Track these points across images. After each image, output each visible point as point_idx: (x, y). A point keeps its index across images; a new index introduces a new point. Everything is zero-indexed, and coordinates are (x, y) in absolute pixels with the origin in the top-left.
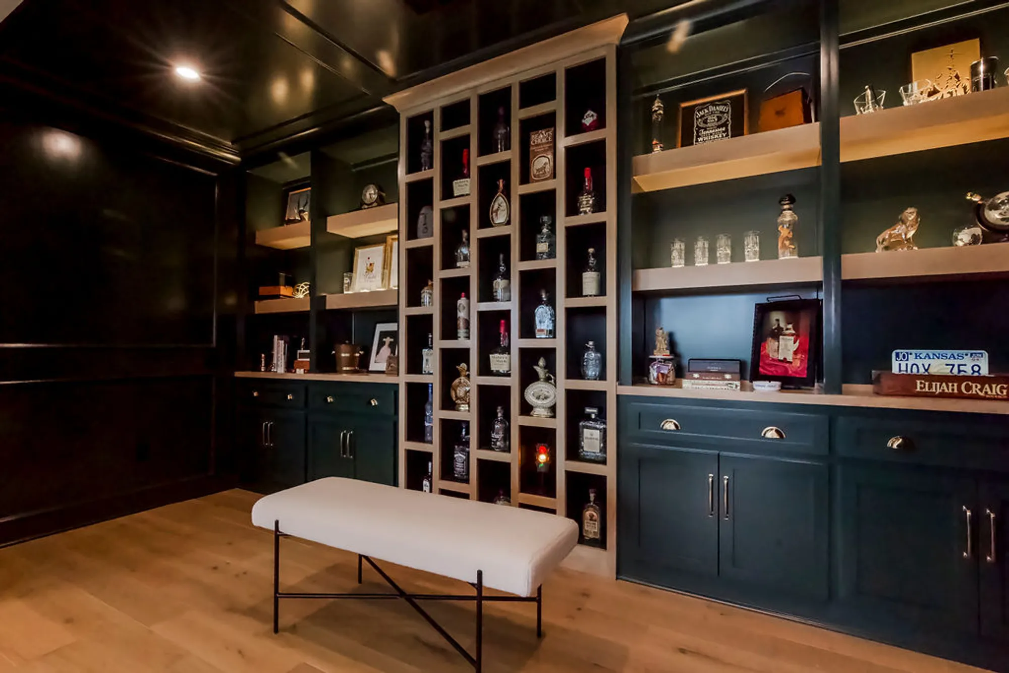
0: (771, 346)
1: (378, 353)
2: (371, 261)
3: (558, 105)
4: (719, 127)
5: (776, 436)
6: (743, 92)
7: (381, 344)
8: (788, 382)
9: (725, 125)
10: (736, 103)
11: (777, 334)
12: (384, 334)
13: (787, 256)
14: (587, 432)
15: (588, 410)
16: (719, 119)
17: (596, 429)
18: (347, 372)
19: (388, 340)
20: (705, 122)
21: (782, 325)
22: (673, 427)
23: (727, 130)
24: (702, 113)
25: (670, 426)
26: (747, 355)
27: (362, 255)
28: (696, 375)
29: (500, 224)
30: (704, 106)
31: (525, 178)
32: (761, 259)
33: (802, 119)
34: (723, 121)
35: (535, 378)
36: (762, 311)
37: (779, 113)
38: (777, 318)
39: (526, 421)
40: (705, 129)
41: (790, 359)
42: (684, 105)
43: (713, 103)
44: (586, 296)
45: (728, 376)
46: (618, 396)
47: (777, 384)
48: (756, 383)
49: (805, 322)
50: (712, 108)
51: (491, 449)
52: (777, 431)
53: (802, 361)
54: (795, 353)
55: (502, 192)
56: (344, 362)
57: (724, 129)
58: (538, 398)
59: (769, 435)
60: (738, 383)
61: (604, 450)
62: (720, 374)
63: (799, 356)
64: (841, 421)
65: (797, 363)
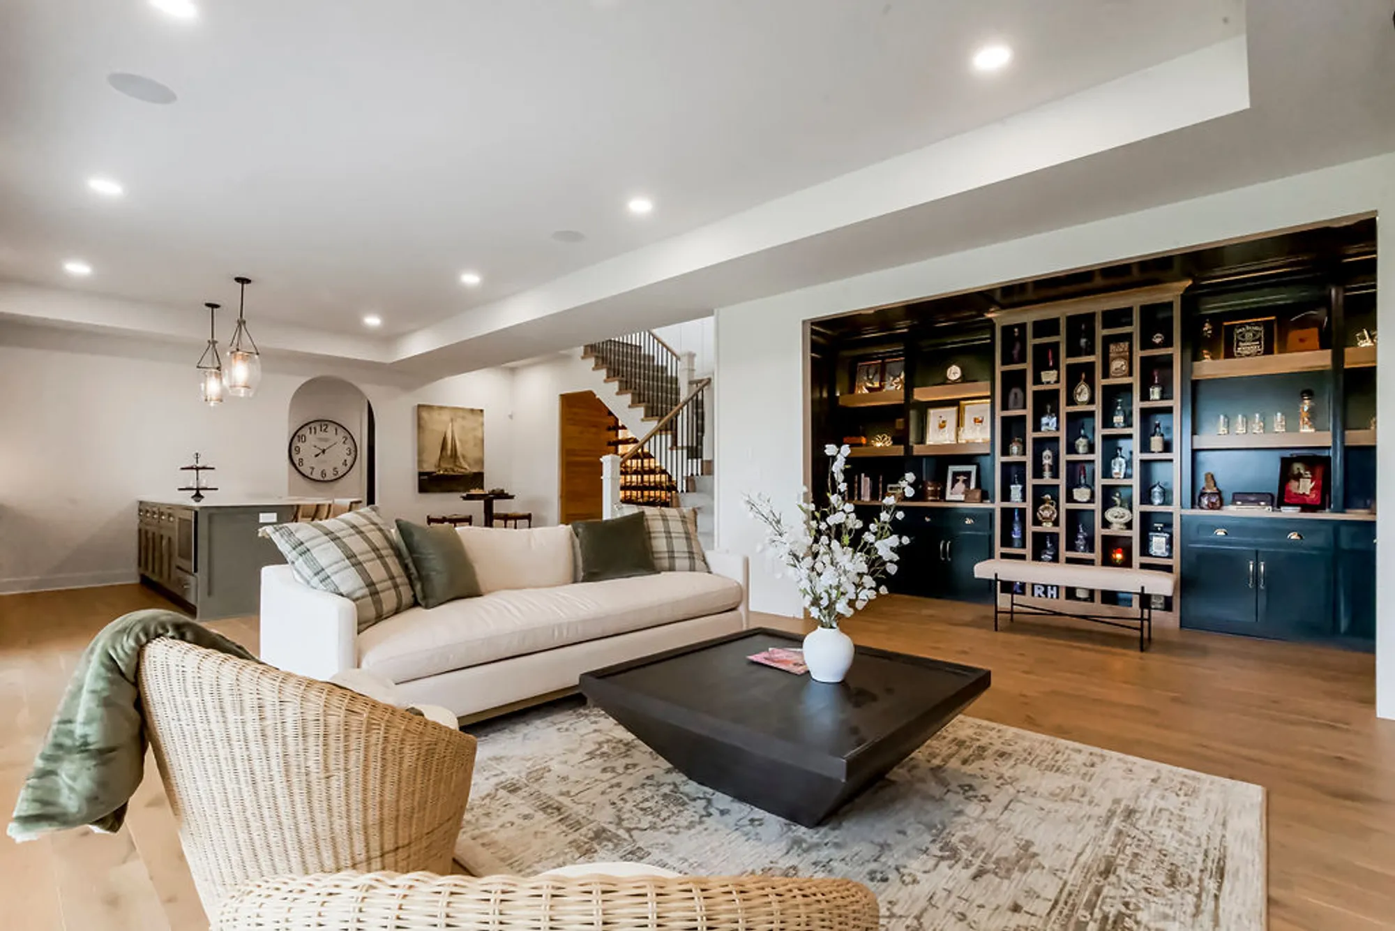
0: (1292, 485)
1: (953, 487)
2: (943, 419)
3: (1135, 329)
4: (1253, 341)
5: (1298, 538)
6: (1273, 318)
7: (955, 481)
8: (1306, 508)
9: (1259, 340)
10: (1267, 325)
11: (1298, 477)
12: (956, 474)
13: (1307, 430)
14: (1155, 539)
15: (1156, 525)
16: (1254, 335)
17: (1162, 537)
18: (932, 501)
19: (962, 478)
20: (1243, 337)
21: (1302, 471)
22: (1223, 534)
23: (1260, 344)
24: (1240, 330)
25: (1221, 533)
26: (1275, 492)
27: (934, 415)
28: (1239, 503)
29: (1082, 403)
30: (1242, 326)
31: (1106, 374)
32: (1287, 431)
33: (1318, 346)
34: (1258, 337)
35: (1113, 504)
36: (1286, 464)
37: (1302, 340)
38: (1298, 467)
39: (1107, 532)
40: (1243, 342)
41: (1308, 493)
42: (1226, 324)
43: (1249, 324)
44: (1153, 452)
45: (1262, 503)
46: (1181, 516)
47: (1299, 508)
48: (1282, 508)
49: (1319, 471)
50: (1248, 328)
51: (1076, 551)
52: (1299, 535)
53: (1316, 495)
54: (1312, 490)
55: (1085, 381)
56: (930, 493)
57: (1258, 343)
58: (1116, 517)
59: (1293, 537)
60: (1270, 508)
61: (1170, 550)
62: (1257, 502)
63: (1314, 491)
64: (1343, 530)
65: (1314, 496)
